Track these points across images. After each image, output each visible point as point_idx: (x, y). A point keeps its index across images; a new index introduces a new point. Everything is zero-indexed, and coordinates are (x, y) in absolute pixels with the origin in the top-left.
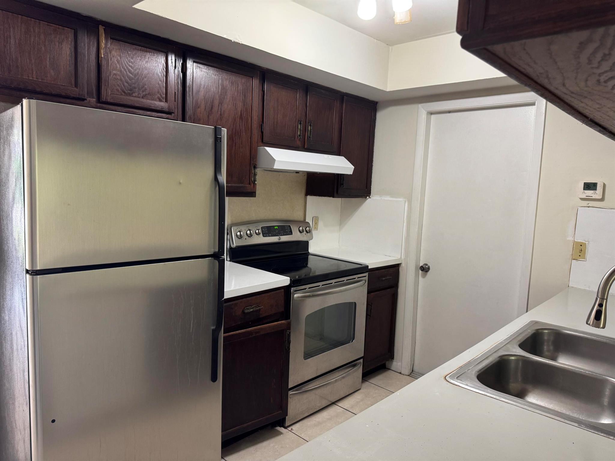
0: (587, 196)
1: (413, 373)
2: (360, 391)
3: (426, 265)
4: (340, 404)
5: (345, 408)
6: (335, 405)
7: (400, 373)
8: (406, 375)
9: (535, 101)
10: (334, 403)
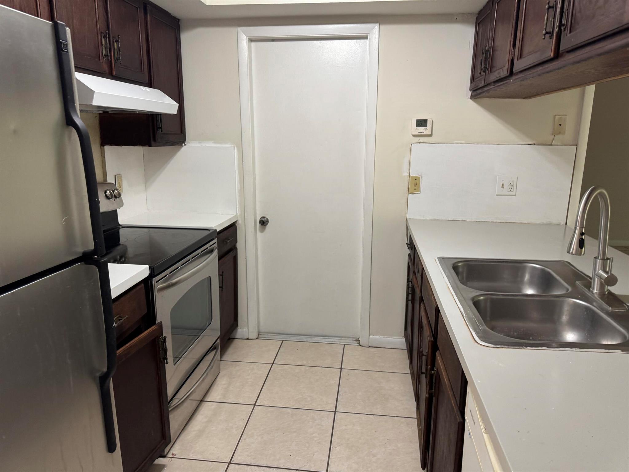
0: (420, 133)
1: (260, 335)
2: (220, 374)
3: (264, 217)
4: (209, 398)
5: (218, 401)
6: (204, 402)
7: (248, 339)
8: (254, 339)
9: (367, 34)
10: (202, 401)
